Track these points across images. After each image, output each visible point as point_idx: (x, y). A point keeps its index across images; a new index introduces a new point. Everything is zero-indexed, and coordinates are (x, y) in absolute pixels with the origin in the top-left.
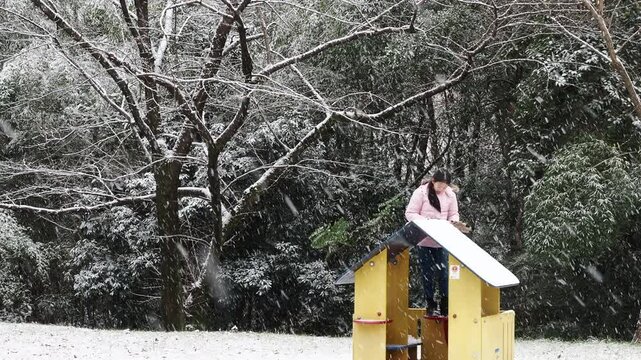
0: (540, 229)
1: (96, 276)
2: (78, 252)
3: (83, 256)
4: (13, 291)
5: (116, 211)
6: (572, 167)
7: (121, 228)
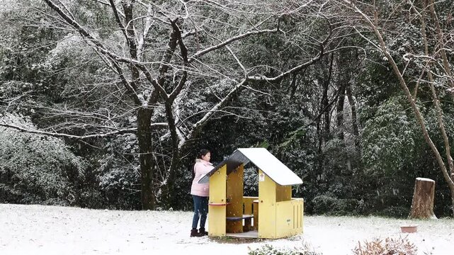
0: (370, 149)
1: (113, 177)
2: (103, 162)
3: (106, 164)
4: (64, 187)
5: (126, 136)
6: (390, 111)
7: (129, 147)
